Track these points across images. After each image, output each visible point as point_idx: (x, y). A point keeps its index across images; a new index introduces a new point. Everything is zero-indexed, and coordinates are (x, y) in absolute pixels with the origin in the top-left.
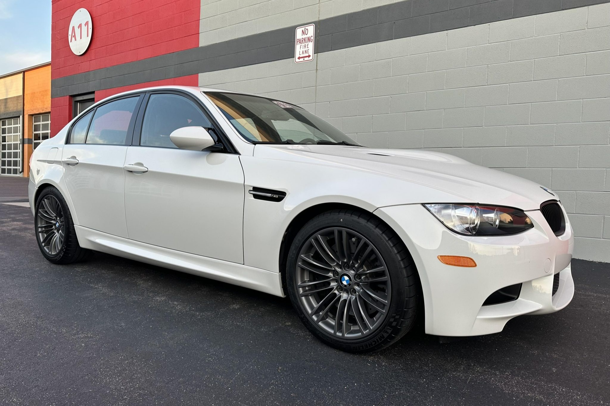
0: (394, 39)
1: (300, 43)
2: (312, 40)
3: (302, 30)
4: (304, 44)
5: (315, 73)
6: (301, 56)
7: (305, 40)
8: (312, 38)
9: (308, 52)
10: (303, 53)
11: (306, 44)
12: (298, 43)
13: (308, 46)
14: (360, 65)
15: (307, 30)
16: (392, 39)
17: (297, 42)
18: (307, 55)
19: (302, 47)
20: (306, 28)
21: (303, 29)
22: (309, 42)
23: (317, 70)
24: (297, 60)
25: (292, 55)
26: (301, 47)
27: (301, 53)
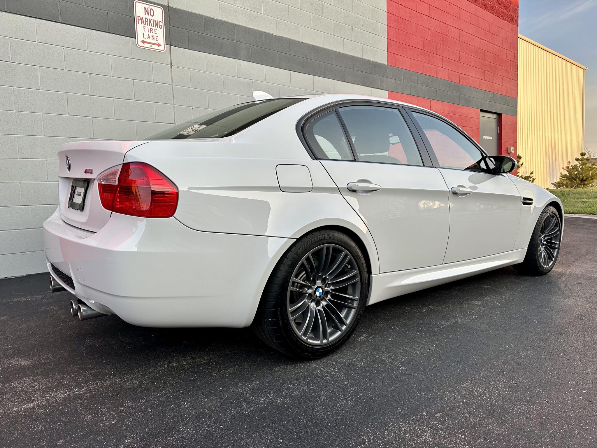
0: (252, 62)
1: (143, 23)
2: (161, 26)
3: (145, 8)
4: (149, 27)
5: (170, 70)
6: (146, 40)
7: (150, 22)
8: (161, 24)
9: (157, 39)
10: (149, 37)
11: (154, 28)
12: (140, 22)
13: (155, 31)
14: (223, 76)
15: (152, 10)
16: (250, 62)
17: (138, 20)
18: (156, 42)
19: (146, 29)
20: (151, 7)
21: (147, 6)
22: (158, 28)
23: (171, 65)
24: (141, 44)
25: (132, 33)
26: (144, 29)
27: (146, 36)
